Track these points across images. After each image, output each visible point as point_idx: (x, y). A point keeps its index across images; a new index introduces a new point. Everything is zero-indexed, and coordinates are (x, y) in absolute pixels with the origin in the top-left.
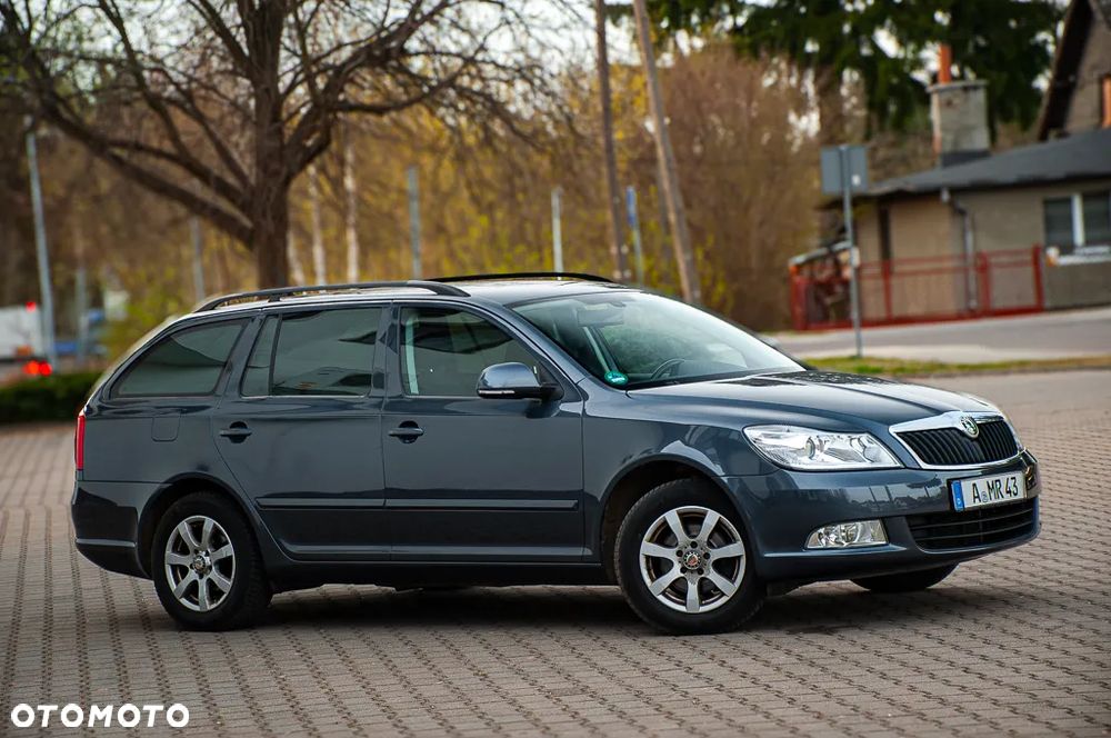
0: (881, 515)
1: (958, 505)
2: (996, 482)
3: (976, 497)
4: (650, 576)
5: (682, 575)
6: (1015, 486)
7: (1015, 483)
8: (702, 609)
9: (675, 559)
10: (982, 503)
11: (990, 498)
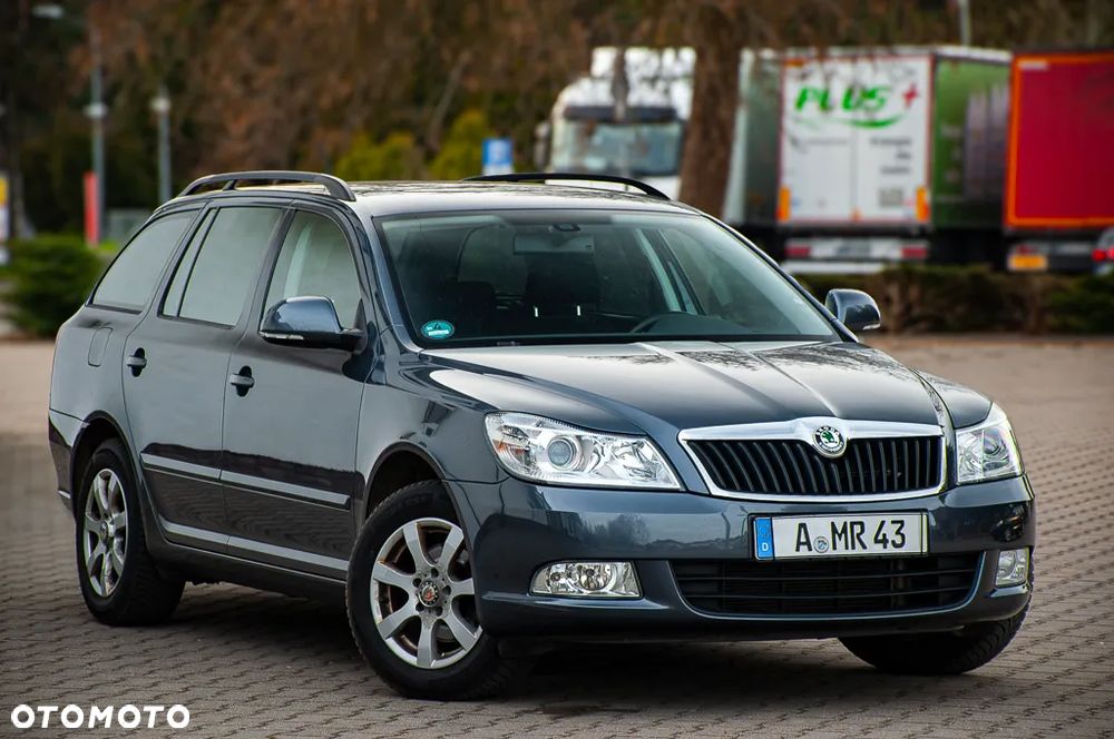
0: (636, 556)
1: (762, 552)
2: (852, 524)
3: (803, 544)
4: (385, 613)
5: (417, 613)
6: (898, 532)
7: (900, 528)
8: (435, 664)
9: (411, 590)
10: (814, 553)
11: (835, 548)
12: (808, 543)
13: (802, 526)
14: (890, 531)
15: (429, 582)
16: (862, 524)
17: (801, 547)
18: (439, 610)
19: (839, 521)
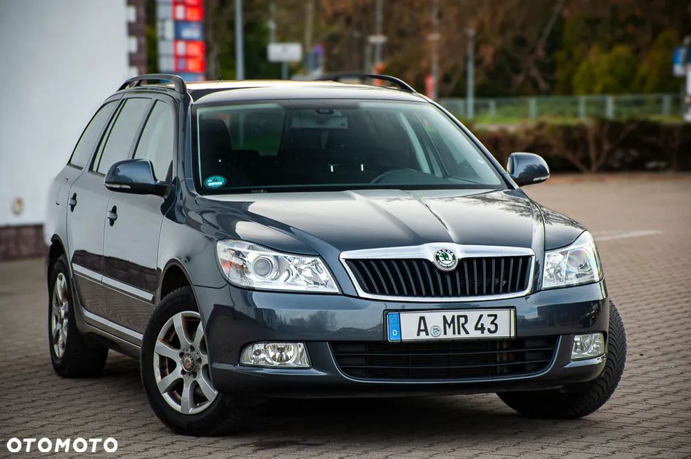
0: (308, 338)
1: (393, 337)
2: (459, 317)
3: (422, 330)
4: (163, 375)
5: (181, 376)
6: (492, 323)
7: (494, 320)
8: (192, 411)
9: (178, 360)
10: (430, 337)
11: (445, 333)
12: (426, 330)
13: (422, 318)
14: (486, 322)
15: (188, 355)
16: (466, 317)
17: (421, 333)
18: (195, 374)
19: (449, 315)
